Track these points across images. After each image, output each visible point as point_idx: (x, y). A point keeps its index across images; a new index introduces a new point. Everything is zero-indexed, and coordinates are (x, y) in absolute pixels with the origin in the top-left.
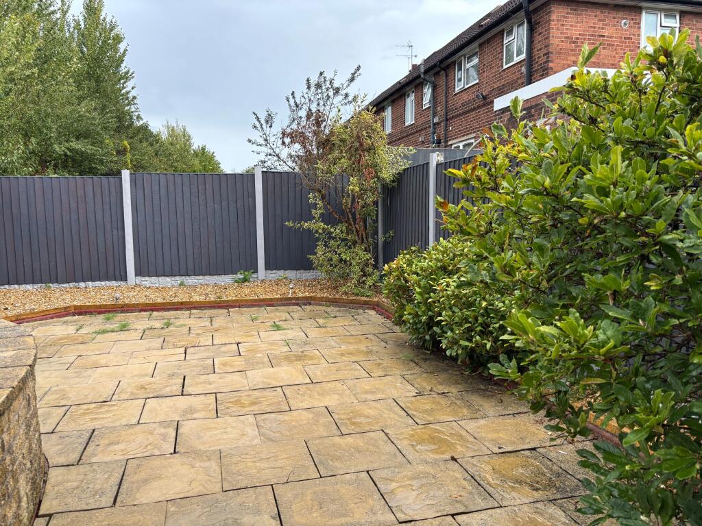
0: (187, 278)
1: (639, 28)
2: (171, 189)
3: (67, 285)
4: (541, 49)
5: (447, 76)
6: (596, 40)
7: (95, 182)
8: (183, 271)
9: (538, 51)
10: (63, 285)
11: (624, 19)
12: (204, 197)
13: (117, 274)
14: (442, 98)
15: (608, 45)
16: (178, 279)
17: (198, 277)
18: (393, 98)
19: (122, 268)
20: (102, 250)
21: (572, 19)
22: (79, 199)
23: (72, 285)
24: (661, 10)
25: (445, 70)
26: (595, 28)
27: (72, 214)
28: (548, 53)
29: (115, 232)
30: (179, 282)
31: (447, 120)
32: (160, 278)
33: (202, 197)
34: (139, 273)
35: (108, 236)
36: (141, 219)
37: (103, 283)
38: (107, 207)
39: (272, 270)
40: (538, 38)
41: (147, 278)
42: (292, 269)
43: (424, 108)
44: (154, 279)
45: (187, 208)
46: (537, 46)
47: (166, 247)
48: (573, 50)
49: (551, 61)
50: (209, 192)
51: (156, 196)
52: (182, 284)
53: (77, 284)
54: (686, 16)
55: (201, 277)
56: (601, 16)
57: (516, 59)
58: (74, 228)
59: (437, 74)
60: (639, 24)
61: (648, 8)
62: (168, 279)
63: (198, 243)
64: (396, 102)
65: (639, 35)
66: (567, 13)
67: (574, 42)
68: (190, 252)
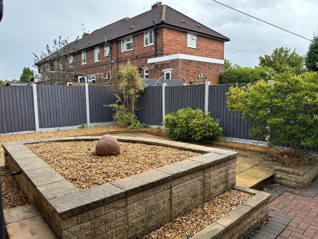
0: (60, 127)
1: (187, 39)
2: (53, 92)
3: (8, 134)
4: (160, 43)
5: (117, 45)
6: (175, 42)
7: (20, 89)
8: (59, 125)
9: (159, 43)
10: (6, 134)
11: (183, 35)
12: (66, 95)
13: (31, 128)
14: (115, 53)
15: (179, 44)
16: (57, 128)
17: (64, 127)
18: (87, 50)
19: (33, 125)
20: (24, 117)
21: (169, 34)
22: (13, 96)
23: (10, 133)
24: (192, 34)
25: (116, 43)
26: (175, 37)
27: (10, 103)
28: (163, 45)
29: (30, 110)
30: (57, 129)
31: (118, 62)
32: (49, 128)
33: (65, 95)
34: (41, 126)
35: (27, 112)
36: (41, 104)
37: (24, 132)
38: (26, 99)
39: (92, 123)
40: (158, 39)
41: (44, 129)
42: (99, 122)
43: (105, 56)
44: (47, 129)
45: (60, 99)
46: (158, 42)
47: (52, 115)
48: (170, 44)
49: (164, 48)
50: (68, 93)
51: (47, 95)
52: (58, 130)
53: (12, 133)
54: (199, 37)
55: (66, 127)
56: (177, 34)
57: (150, 44)
58: (11, 108)
59: (112, 43)
60: (187, 37)
61: (189, 33)
62: (53, 128)
63: (64, 113)
64: (89, 52)
65: (187, 41)
66: (168, 32)
67: (170, 42)
68: (61, 117)
